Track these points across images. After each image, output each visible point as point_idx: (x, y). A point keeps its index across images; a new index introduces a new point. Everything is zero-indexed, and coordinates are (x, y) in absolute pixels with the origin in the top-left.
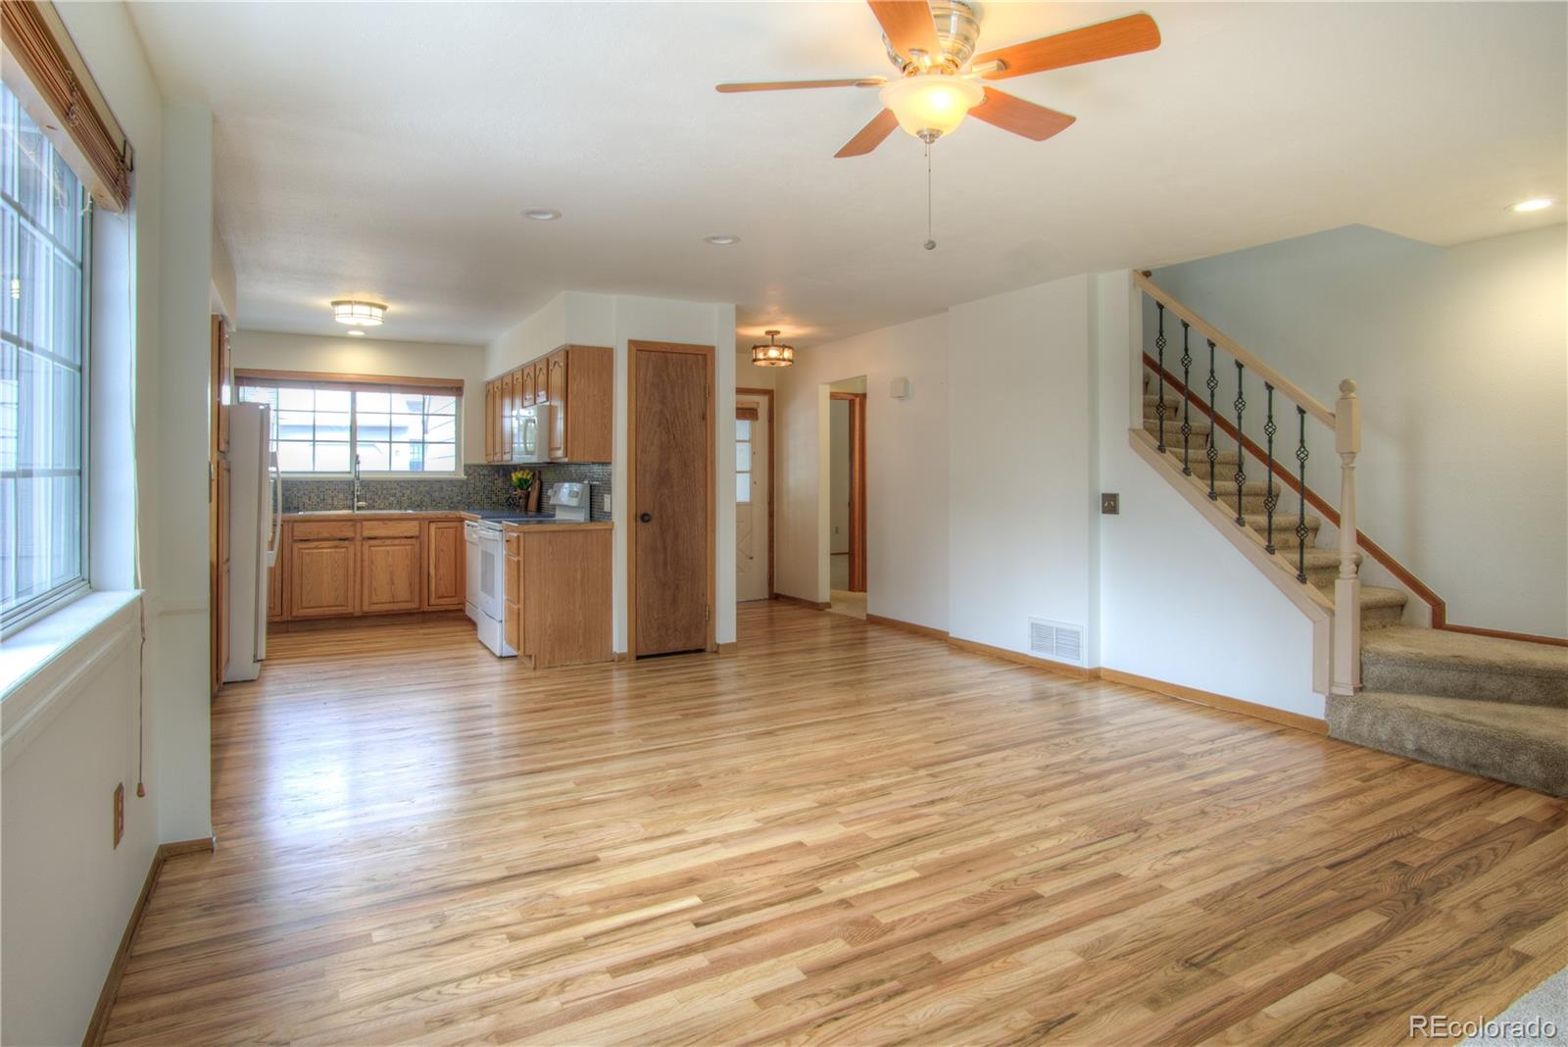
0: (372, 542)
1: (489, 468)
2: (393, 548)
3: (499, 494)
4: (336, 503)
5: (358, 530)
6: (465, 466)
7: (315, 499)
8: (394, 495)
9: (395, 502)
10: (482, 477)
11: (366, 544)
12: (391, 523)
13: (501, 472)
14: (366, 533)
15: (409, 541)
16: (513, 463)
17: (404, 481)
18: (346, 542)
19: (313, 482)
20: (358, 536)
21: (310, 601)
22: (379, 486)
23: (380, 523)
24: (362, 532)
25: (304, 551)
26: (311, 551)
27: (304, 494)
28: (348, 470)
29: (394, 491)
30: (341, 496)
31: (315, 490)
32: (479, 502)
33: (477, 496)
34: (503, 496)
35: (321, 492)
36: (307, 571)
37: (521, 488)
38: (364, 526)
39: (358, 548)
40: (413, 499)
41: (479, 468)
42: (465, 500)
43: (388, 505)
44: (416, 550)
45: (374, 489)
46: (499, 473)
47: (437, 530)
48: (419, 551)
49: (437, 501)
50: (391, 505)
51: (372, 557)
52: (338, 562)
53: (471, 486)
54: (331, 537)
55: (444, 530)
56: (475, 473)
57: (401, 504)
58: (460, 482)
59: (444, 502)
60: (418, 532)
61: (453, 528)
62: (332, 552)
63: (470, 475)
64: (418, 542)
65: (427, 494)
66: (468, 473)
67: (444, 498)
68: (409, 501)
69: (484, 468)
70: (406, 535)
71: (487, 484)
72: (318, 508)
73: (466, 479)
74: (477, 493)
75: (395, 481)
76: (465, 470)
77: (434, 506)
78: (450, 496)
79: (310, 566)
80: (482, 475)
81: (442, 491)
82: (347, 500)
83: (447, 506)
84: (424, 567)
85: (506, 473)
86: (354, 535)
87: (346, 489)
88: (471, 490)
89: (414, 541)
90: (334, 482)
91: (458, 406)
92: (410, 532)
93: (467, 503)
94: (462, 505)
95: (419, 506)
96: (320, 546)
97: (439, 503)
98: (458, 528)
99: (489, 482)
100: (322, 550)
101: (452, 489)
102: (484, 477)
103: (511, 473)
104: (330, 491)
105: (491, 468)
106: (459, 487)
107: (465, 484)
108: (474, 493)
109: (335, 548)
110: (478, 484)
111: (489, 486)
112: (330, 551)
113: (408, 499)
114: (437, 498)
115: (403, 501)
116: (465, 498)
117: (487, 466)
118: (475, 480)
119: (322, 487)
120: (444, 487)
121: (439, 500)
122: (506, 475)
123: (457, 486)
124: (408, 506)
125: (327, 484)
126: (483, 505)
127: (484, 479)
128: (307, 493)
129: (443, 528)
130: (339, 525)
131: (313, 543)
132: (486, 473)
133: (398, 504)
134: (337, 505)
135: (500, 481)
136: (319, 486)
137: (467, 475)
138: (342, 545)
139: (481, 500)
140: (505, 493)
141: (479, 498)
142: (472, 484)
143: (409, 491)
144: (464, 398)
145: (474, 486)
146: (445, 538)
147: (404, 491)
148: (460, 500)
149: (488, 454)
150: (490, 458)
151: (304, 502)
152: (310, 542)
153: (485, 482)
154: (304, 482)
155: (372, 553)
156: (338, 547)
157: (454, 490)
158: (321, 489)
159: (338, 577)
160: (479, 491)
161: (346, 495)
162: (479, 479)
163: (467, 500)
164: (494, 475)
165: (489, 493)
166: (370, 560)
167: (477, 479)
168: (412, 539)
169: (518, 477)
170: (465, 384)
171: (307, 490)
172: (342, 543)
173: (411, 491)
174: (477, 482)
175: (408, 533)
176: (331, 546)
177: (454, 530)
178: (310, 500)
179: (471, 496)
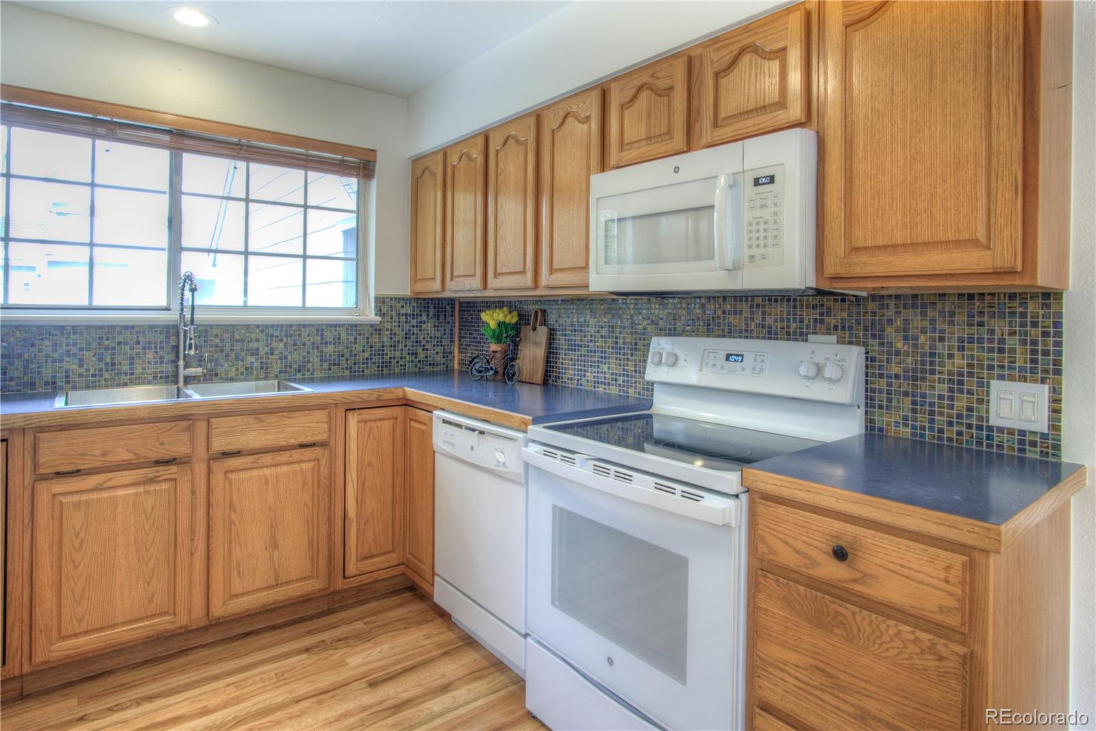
0: (231, 464)
2: (274, 470)
3: (429, 346)
4: (138, 370)
5: (201, 439)
6: (376, 298)
7: (92, 364)
8: (255, 352)
9: (257, 364)
10: (403, 319)
11: (219, 467)
12: (271, 419)
13: (432, 312)
14: (219, 445)
15: (308, 453)
16: (447, 294)
17: (272, 326)
18: (174, 469)
19: (87, 327)
20: (201, 452)
21: (80, 621)
22: (226, 336)
23: (250, 419)
24: (208, 441)
26: (85, 497)
27: (68, 354)
28: (164, 303)
29: (255, 345)
30: (150, 355)
31: (95, 345)
32: (398, 362)
33: (395, 350)
34: (434, 350)
35: (107, 349)
36: (74, 547)
37: (498, 340)
38: (213, 427)
39: (198, 479)
40: (289, 357)
41: (399, 302)
42: (375, 359)
43: (243, 370)
44: (322, 469)
45: (218, 341)
46: (428, 311)
47: (360, 424)
48: (326, 470)
49: (330, 360)
50: (250, 370)
51: (231, 494)
52: (153, 513)
53: (386, 333)
54: (136, 460)
55: (373, 424)
56: (392, 311)
57: (267, 368)
58: (369, 327)
59: (343, 362)
60: (325, 432)
61: (389, 419)
62: (137, 494)
63: (384, 314)
64: (326, 453)
65: (313, 349)
66: (380, 310)
67: (343, 356)
68: (282, 363)
69: (406, 303)
70: (303, 440)
71: (410, 330)
72: (99, 381)
73: (379, 323)
74: (395, 346)
75: (257, 326)
76: (376, 307)
77: (325, 370)
78: (351, 351)
79: (82, 535)
80: (403, 315)
81: (340, 343)
82: (162, 363)
83: (347, 368)
84: (337, 503)
85: (438, 311)
86: (189, 450)
87: (161, 342)
88: (385, 339)
89: (318, 451)
90: (137, 329)
91: (362, 196)
92: (309, 434)
93: (379, 363)
94: (371, 367)
95: (299, 371)
96: (105, 482)
97: (334, 364)
98: (399, 419)
99: (413, 326)
100: (111, 491)
101: (356, 338)
102: (407, 318)
103: (445, 311)
104: (128, 347)
105: (417, 304)
106: (366, 336)
107: (376, 330)
108: (391, 346)
109: (144, 484)
110: (396, 330)
111: (413, 334)
112: (134, 491)
113: (280, 358)
114: (330, 356)
115: (271, 363)
116: (375, 355)
117: (410, 300)
118: (392, 322)
119: (108, 339)
120: (342, 335)
121: (334, 360)
122: (438, 315)
123: (364, 334)
124: (281, 372)
125: (120, 333)
126: (405, 365)
127: (406, 322)
128: (74, 350)
129: (371, 421)
130: (157, 429)
131: (89, 477)
132: (409, 312)
133: (262, 368)
134: (142, 373)
135: (429, 325)
136: (102, 337)
137: (380, 315)
138: (162, 475)
139: (402, 358)
140: (438, 346)
141: (398, 354)
142: (387, 330)
143: (281, 345)
144: (374, 185)
145: (391, 334)
146: (376, 440)
147: (274, 344)
148: (367, 359)
149: (415, 279)
150: (420, 287)
151: (67, 371)
152: (84, 477)
153: (407, 326)
154: (67, 328)
155: (231, 485)
156: (151, 481)
157: (358, 341)
158: (106, 342)
159: (152, 549)
160: (399, 342)
161: (161, 353)
162: (399, 322)
163: (379, 358)
164: (421, 315)
165: (413, 346)
166: (227, 501)
167: (395, 322)
168: (315, 448)
169: (496, 318)
170: (376, 156)
171: (75, 344)
172: (163, 471)
173: (285, 344)
174: (395, 326)
175: (307, 436)
176: (136, 480)
177: (391, 422)
178: (81, 366)
179: (385, 352)
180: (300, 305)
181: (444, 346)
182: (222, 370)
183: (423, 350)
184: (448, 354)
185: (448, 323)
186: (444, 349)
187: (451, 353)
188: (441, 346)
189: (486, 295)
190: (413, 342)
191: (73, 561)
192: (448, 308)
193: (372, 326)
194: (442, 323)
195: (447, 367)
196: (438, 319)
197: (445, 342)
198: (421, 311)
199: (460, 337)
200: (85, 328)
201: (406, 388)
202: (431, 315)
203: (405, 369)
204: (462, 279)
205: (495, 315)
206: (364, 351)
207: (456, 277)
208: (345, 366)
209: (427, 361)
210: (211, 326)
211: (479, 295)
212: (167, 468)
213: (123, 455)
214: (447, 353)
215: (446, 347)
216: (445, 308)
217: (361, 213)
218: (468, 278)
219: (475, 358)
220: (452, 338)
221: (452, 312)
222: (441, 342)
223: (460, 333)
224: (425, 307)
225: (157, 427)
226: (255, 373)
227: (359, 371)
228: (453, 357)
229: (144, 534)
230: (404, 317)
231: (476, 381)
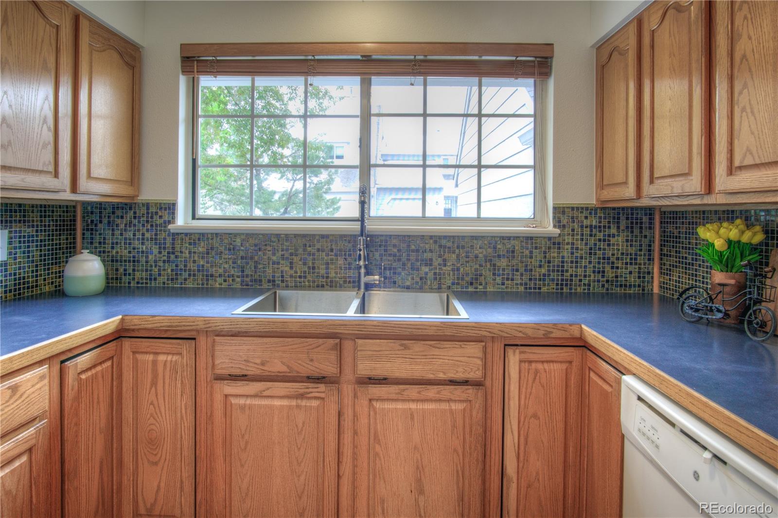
0: (376, 390)
1: (600, 214)
2: (420, 406)
3: (619, 264)
4: (332, 275)
5: (347, 358)
6: (555, 208)
7: (300, 268)
8: (429, 263)
9: (431, 275)
10: (587, 231)
11: (364, 393)
12: (418, 347)
13: (623, 223)
14: (365, 368)
15: (459, 392)
16: (645, 202)
17: (445, 237)
19: (296, 236)
20: (347, 373)
22: (403, 246)
23: (396, 344)
24: (355, 366)
25: (234, 401)
26: (248, 401)
27: (283, 257)
30: (341, 261)
31: (301, 251)
32: (580, 280)
33: (576, 267)
34: (626, 268)
35: (309, 254)
36: (240, 447)
37: (727, 267)
38: (359, 349)
39: (346, 401)
40: (462, 269)
41: (582, 212)
42: (554, 275)
43: (418, 280)
44: (474, 413)
45: (395, 250)
46: (618, 223)
47: (523, 364)
48: (480, 415)
49: (503, 274)
50: (425, 280)
51: (376, 423)
52: (304, 428)
53: (566, 247)
54: (289, 373)
55: (540, 366)
56: (573, 222)
57: (440, 279)
58: (546, 240)
59: (517, 277)
60: (478, 369)
61: (561, 362)
62: (290, 407)
63: (564, 226)
64: (480, 394)
65: (486, 262)
66: (559, 222)
67: (517, 270)
68: (454, 275)
69: (590, 213)
70: (453, 375)
71: (595, 244)
72: (304, 282)
73: (558, 235)
74: (577, 262)
75: (431, 237)
76: (554, 218)
77: (498, 284)
78: (526, 266)
79: (246, 437)
80: (586, 227)
81: (514, 257)
82: (350, 269)
83: (521, 284)
84: (493, 455)
85: (632, 223)
86: (336, 370)
87: (350, 250)
88: (565, 254)
89: (470, 391)
90: (331, 238)
91: (539, 98)
92: (460, 369)
93: (558, 280)
94: (548, 285)
95: (472, 284)
96: (264, 391)
97: (508, 279)
98: (574, 364)
99: (600, 240)
100: (270, 400)
101: (531, 252)
102: (591, 231)
103: (641, 223)
104: (324, 254)
105: (604, 214)
106: (543, 249)
107: (554, 244)
108: (572, 262)
109: (297, 398)
110: (579, 244)
111: (600, 249)
112: (288, 404)
113: (453, 270)
114: (504, 270)
115: (444, 274)
116: (553, 271)
117: (596, 209)
118: (573, 235)
119: (310, 246)
120: (517, 248)
121: (508, 274)
122: (632, 228)
123: (541, 248)
124: (453, 284)
125: (318, 241)
126: (589, 285)
127: (591, 235)
128: (287, 255)
129: (536, 362)
130: (307, 344)
131: (251, 383)
132: (594, 223)
133: (435, 279)
134: (335, 277)
135: (620, 239)
136: (306, 244)
137: (559, 227)
138: (312, 392)
139: (585, 276)
140: (631, 264)
141: (580, 271)
142: (568, 244)
143: (454, 256)
144: (551, 83)
145: (572, 248)
146: (543, 387)
147: (446, 256)
148: (544, 275)
149: (601, 185)
150: (609, 194)
151: (282, 272)
152: (247, 382)
153: (592, 241)
154: (282, 236)
155: (375, 413)
156: (302, 396)
157: (534, 255)
158: (309, 249)
159: (303, 464)
160: (581, 258)
161: (349, 259)
162: (582, 235)
163: (558, 275)
164: (609, 227)
165: (599, 263)
166: (372, 431)
167: (577, 234)
168: (467, 387)
169: (725, 236)
170: (553, 51)
171: (287, 250)
172: (313, 388)
173: (458, 256)
174: (577, 240)
175: (457, 372)
176: (289, 393)
177: (564, 366)
178: (291, 268)
179: (565, 268)
180: (475, 215)
181: (640, 264)
182: (400, 278)
183: (612, 268)
184: (645, 275)
185: (646, 237)
186: (640, 268)
187: (649, 273)
188: (636, 264)
189: (710, 202)
190: (599, 258)
191: (240, 460)
192: (645, 219)
193: (550, 239)
194: (636, 236)
195: (643, 290)
196: (632, 232)
197: (640, 260)
198: (609, 222)
199: (661, 254)
200: (293, 236)
201: (583, 326)
202: (622, 228)
203: (589, 289)
204: (668, 180)
205: (722, 231)
206: (540, 266)
207: (658, 178)
208: (519, 282)
209: (617, 281)
210: (390, 236)
211: (697, 201)
212: (316, 385)
213: (277, 367)
214: (644, 273)
215: (642, 266)
216: (641, 219)
217: (539, 116)
218: (677, 179)
219: (688, 289)
220: (650, 255)
221: (650, 223)
222: (636, 259)
223: (661, 250)
224: (614, 218)
225: (307, 342)
226: (429, 283)
227: (535, 288)
228: (652, 278)
229: (296, 449)
230: (588, 229)
231: (690, 322)
